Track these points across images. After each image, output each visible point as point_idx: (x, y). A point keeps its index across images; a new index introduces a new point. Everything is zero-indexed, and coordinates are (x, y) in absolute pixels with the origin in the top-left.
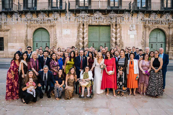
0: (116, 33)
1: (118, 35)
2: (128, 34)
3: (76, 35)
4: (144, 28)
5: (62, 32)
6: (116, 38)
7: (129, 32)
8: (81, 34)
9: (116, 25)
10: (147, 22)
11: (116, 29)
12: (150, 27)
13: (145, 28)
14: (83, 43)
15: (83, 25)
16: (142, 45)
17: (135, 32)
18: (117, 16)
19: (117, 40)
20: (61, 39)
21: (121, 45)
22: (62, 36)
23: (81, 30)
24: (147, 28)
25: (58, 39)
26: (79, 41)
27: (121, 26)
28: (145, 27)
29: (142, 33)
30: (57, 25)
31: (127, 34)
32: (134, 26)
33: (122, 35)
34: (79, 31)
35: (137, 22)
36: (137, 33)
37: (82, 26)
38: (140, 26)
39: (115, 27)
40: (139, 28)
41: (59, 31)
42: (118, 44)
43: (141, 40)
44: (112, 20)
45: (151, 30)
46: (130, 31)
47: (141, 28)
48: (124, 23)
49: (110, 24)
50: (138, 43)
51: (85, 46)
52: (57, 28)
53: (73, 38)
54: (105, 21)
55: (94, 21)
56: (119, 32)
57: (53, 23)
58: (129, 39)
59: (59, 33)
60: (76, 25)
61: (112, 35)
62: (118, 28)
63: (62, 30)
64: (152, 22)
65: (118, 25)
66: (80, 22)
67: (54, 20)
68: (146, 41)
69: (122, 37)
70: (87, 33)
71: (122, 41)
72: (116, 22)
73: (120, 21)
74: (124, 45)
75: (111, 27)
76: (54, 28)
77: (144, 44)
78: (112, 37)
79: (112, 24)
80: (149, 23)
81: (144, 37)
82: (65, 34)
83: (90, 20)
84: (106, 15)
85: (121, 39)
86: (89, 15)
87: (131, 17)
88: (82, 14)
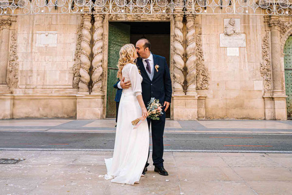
0: (185, 43)
1: (192, 46)
2: (221, 46)
3: (73, 47)
4: (268, 29)
5: (32, 41)
6: (185, 57)
7: (224, 40)
8: (85, 45)
9: (185, 21)
10: (275, 7)
11: (185, 30)
12: (286, 24)
13: (270, 26)
14: (91, 71)
15: (93, 20)
16: (265, 77)
17: (240, 40)
19: (188, 62)
20: (30, 59)
21: (202, 77)
22: (31, 52)
23: (86, 32)
24: (276, 28)
25: (20, 59)
26: (81, 65)
27: (200, 23)
28: (269, 23)
29: (260, 43)
30: (19, 19)
31: (218, 46)
32: (238, 22)
33: (204, 48)
34: (80, 37)
35: (245, 9)
36: (248, 41)
37: (88, 24)
38: (253, 22)
39: (180, 25)
40: (251, 27)
41: (26, 36)
42: (193, 72)
43: (259, 60)
44: (172, 2)
45: (287, 33)
46: (227, 37)
47: (259, 28)
48: (206, 11)
49: (169, 17)
50: (252, 69)
51: (94, 80)
52: (19, 28)
53: (63, 58)
54: (152, 7)
55: (120, 8)
56: (193, 37)
57: (5, 12)
58: (225, 60)
59: (25, 44)
60: (75, 22)
61: (175, 49)
62: (190, 26)
63: (33, 34)
64: (289, 8)
65: (190, 20)
66: (82, 10)
67: (10, 4)
68: (275, 65)
69: (204, 54)
70: (105, 43)
71: (204, 65)
72: (185, 9)
73: (195, 8)
74: (209, 76)
75: (172, 26)
76: (12, 28)
77: (269, 72)
78: (173, 52)
79: (174, 17)
80: (280, 12)
81: (269, 52)
82: (40, 46)
83: (111, 5)
85: (201, 59)
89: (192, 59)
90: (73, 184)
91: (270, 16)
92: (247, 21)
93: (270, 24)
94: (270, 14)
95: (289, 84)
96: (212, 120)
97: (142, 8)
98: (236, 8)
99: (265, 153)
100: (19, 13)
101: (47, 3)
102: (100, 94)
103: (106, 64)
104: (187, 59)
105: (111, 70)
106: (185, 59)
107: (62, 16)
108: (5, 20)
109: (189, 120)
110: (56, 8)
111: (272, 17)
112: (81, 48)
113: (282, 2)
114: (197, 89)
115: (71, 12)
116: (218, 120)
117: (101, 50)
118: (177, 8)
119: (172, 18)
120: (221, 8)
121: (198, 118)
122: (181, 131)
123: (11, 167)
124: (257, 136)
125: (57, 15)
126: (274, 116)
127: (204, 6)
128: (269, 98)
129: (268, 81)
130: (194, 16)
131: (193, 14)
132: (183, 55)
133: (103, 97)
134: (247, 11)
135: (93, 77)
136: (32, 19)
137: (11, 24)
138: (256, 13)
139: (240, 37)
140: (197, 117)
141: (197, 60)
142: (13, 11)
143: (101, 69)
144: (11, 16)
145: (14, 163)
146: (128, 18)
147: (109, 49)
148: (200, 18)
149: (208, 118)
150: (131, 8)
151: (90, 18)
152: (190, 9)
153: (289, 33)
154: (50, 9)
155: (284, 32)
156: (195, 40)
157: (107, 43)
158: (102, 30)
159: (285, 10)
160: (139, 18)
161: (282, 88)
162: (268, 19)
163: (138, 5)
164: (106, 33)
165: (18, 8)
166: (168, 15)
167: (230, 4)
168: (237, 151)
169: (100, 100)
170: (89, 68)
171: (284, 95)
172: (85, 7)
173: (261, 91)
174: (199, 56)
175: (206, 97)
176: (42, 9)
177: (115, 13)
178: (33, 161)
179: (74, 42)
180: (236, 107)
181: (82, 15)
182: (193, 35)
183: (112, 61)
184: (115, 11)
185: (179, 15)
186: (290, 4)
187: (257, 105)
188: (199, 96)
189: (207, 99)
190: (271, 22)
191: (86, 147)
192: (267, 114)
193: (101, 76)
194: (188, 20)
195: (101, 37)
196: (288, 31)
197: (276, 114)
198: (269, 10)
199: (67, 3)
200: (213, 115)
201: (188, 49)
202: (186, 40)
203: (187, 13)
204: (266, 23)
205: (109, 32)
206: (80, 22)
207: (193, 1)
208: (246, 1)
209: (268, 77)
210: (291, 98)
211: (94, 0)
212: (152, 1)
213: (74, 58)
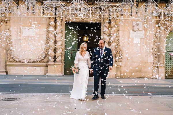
1: (113, 37)
3: (45, 37)
4: (158, 28)
5: (20, 32)
6: (110, 43)
7: (132, 34)
9: (110, 22)
10: (162, 15)
11: (110, 28)
13: (159, 26)
14: (55, 50)
15: (55, 21)
18: (111, 6)
20: (19, 43)
21: (119, 55)
22: (20, 39)
23: (51, 29)
25: (13, 43)
26: (49, 47)
27: (119, 23)
29: (153, 36)
30: (11, 20)
31: (129, 38)
32: (141, 23)
33: (121, 39)
34: (48, 31)
35: (145, 16)
36: (145, 34)
37: (52, 23)
39: (107, 25)
41: (16, 30)
42: (114, 52)
43: (151, 46)
44: (103, 11)
45: (169, 30)
46: (134, 32)
48: (122, 17)
49: (100, 20)
51: (57, 56)
52: (12, 25)
53: (39, 43)
54: (90, 14)
55: (72, 14)
57: (3, 15)
58: (132, 46)
59: (16, 34)
60: (45, 22)
62: (113, 26)
63: (20, 28)
64: (171, 16)
66: (49, 15)
67: (6, 10)
68: (160, 49)
69: (120, 42)
70: (63, 35)
71: (120, 48)
72: (110, 15)
73: (116, 15)
75: (103, 25)
76: (8, 25)
77: (157, 53)
79: (104, 20)
80: (165, 18)
81: (157, 41)
82: (25, 36)
83: (66, 12)
84: (93, 4)
85: (118, 45)
86: (65, 4)
87: (136, 8)
88: (52, 1)
89: (114, 44)
90: (47, 111)
91: (159, 21)
92: (146, 23)
94: (159, 19)
95: (168, 59)
96: (123, 78)
97: (85, 14)
98: (140, 15)
99: (152, 96)
100: (11, 16)
101: (28, 10)
102: (60, 63)
103: (64, 47)
104: (111, 45)
106: (109, 45)
107: (37, 18)
108: (3, 20)
109: (111, 78)
110: (33, 13)
112: (49, 37)
113: (167, 12)
114: (116, 61)
115: (42, 16)
116: (127, 78)
117: (61, 39)
118: (105, 15)
119: (102, 20)
120: (131, 15)
121: (116, 78)
123: (11, 103)
125: (34, 17)
127: (122, 14)
128: (156, 67)
129: (156, 57)
131: (115, 18)
132: (108, 42)
135: (56, 54)
136: (19, 19)
137: (7, 22)
139: (141, 33)
141: (116, 45)
142: (8, 15)
143: (61, 50)
144: (7, 18)
145: (14, 100)
146: (77, 20)
148: (119, 21)
149: (121, 77)
150: (78, 14)
151: (54, 19)
152: (113, 15)
154: (30, 14)
155: (167, 30)
158: (61, 27)
159: (168, 17)
160: (83, 20)
161: (164, 62)
162: (158, 22)
163: (82, 13)
165: (10, 13)
166: (100, 19)
167: (137, 13)
168: (136, 95)
171: (164, 65)
172: (51, 13)
173: (151, 63)
174: (117, 43)
175: (120, 66)
176: (25, 14)
177: (69, 17)
178: (24, 99)
179: (45, 34)
180: (137, 71)
181: (49, 18)
182: (115, 31)
183: (67, 45)
184: (69, 16)
185: (106, 19)
186: (171, 13)
187: (149, 71)
189: (121, 67)
192: (154, 75)
193: (61, 53)
194: (112, 22)
195: (60, 31)
197: (159, 76)
199: (40, 10)
200: (124, 76)
201: (111, 39)
205: (65, 28)
206: (48, 22)
207: (115, 10)
208: (146, 11)
209: (156, 56)
210: (168, 67)
211: (56, 9)
212: (90, 10)
213: (45, 43)
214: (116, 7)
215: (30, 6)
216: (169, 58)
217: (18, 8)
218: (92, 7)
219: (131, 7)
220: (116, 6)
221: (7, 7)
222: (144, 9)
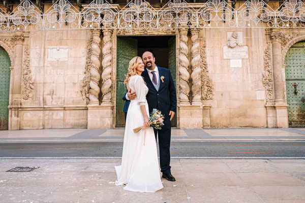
0: (190, 56)
1: (197, 58)
2: (225, 57)
3: (83, 61)
4: (269, 41)
5: (44, 55)
6: (190, 69)
7: (226, 51)
8: (95, 59)
9: (189, 34)
10: (276, 20)
11: (190, 43)
12: (287, 36)
13: (271, 38)
14: (100, 83)
15: (102, 35)
16: (267, 87)
17: (243, 52)
18: (191, 8)
19: (193, 74)
20: (42, 72)
21: (206, 88)
22: (44, 66)
23: (95, 47)
24: (277, 40)
25: (33, 73)
26: (91, 78)
27: (204, 36)
28: (270, 35)
29: (262, 55)
30: (31, 35)
31: (222, 58)
32: (240, 35)
33: (208, 60)
34: (90, 51)
35: (247, 23)
36: (250, 53)
37: (97, 39)
38: (255, 35)
39: (185, 38)
40: (253, 40)
41: (38, 51)
42: (198, 83)
43: (261, 71)
44: (177, 17)
45: (287, 45)
46: (230, 49)
47: (261, 40)
48: (209, 25)
49: (174, 31)
50: (254, 80)
51: (104, 92)
52: (32, 43)
53: (74, 71)
54: (158, 22)
55: (128, 23)
56: (197, 50)
57: (18, 29)
58: (228, 72)
59: (37, 58)
60: (84, 37)
61: (180, 62)
62: (194, 40)
63: (45, 49)
64: (290, 21)
65: (195, 33)
66: (91, 26)
67: (23, 20)
68: (276, 76)
69: (208, 66)
70: (113, 57)
71: (208, 77)
72: (189, 24)
73: (199, 22)
74: (213, 87)
75: (178, 39)
76: (25, 43)
77: (271, 83)
78: (179, 65)
79: (180, 31)
80: (281, 25)
81: (271, 63)
82: (52, 60)
83: (119, 21)
84: (161, 7)
85: (205, 71)
86: (117, 7)
87: (231, 10)
88: (96, 5)
89: (197, 70)
90: (85, 190)
91: (271, 29)
92: (249, 35)
93: (271, 37)
94: (271, 27)
95: (290, 93)
96: (217, 129)
97: (148, 23)
98: (239, 21)
99: (268, 159)
100: (31, 29)
101: (58, 19)
102: (110, 105)
103: (114, 77)
104: (192, 71)
105: (119, 83)
106: (190, 71)
107: (72, 32)
108: (18, 36)
109: (195, 129)
110: (66, 23)
111: (273, 30)
112: (91, 62)
113: (282, 15)
114: (202, 99)
115: (80, 27)
116: (222, 128)
117: (110, 63)
118: (181, 23)
119: (177, 31)
120: (224, 22)
121: (204, 127)
122: (187, 139)
123: (26, 175)
124: (260, 144)
125: (68, 30)
126: (276, 124)
127: (208, 20)
128: (271, 107)
129: (269, 91)
130: (199, 30)
131: (197, 27)
132: (188, 67)
133: (112, 108)
134: (249, 25)
135: (103, 89)
136: (44, 34)
137: (23, 40)
138: (258, 26)
139: (242, 50)
140: (202, 126)
141: (202, 71)
142: (26, 27)
143: (110, 81)
144: (24, 32)
145: (29, 171)
146: (135, 32)
147: (117, 63)
148: (204, 31)
149: (213, 127)
150: (138, 23)
151: (99, 33)
152: (195, 23)
153: (289, 45)
154: (61, 25)
155: (285, 44)
156: (200, 52)
157: (116, 57)
158: (111, 44)
159: (286, 23)
160: (146, 32)
161: (284, 98)
162: (270, 31)
163: (144, 20)
164: (115, 47)
165: (30, 24)
166: (174, 29)
167: (233, 18)
168: (241, 158)
169: (110, 111)
170: (98, 80)
171: (285, 104)
172: (94, 22)
173: (263, 100)
174: (204, 68)
175: (210, 107)
176: (53, 25)
177: (123, 28)
178: (47, 169)
179: (84, 56)
180: (240, 116)
181: (92, 30)
182: (198, 48)
183: (120, 73)
184: (123, 26)
185: (184, 29)
186: (290, 17)
187: (260, 114)
188: (203, 106)
189: (211, 109)
190: (272, 35)
191: (97, 155)
192: (269, 122)
193: (110, 87)
194: (192, 34)
195: (109, 51)
196: (289, 43)
197: (278, 122)
198: (270, 23)
199: (77, 19)
200: (217, 124)
201: (193, 61)
202: (191, 53)
203: (192, 27)
204: (268, 36)
205: (117, 47)
206: (89, 37)
207: (197, 15)
208: (247, 15)
209: (270, 87)
210: (292, 106)
211: (102, 16)
212: (158, 16)
213: (84, 71)
214: (199, 10)
215: (62, 12)
216: (294, 91)
217: (42, 17)
218: (159, 11)
219: (223, 9)
220: (198, 8)
221: (26, 16)
222: (245, 11)
